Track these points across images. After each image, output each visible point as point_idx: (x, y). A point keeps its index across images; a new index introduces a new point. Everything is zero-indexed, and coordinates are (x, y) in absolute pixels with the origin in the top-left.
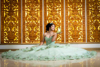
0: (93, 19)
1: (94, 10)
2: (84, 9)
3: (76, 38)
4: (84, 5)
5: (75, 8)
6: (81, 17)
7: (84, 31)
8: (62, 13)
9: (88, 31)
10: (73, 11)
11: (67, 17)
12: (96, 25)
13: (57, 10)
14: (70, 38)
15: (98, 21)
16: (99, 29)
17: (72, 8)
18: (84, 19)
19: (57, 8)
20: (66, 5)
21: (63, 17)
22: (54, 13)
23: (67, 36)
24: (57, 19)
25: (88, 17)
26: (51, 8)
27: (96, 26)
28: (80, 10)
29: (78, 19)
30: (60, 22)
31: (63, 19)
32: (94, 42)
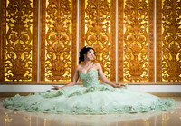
0: (168, 40)
1: (169, 25)
2: (151, 23)
3: (137, 74)
4: (151, 15)
5: (136, 21)
6: (147, 37)
7: (151, 61)
8: (113, 28)
9: (159, 62)
10: (132, 26)
11: (122, 36)
12: (174, 51)
13: (104, 23)
14: (126, 74)
15: (177, 44)
16: (177, 58)
17: (131, 20)
18: (152, 40)
19: (103, 20)
20: (120, 14)
21: (113, 35)
22: (97, 28)
23: (121, 71)
24: (104, 39)
25: (159, 36)
26: (93, 20)
27: (172, 53)
28: (145, 24)
29: (142, 40)
30: (109, 44)
31: (113, 40)
32: (169, 81)
